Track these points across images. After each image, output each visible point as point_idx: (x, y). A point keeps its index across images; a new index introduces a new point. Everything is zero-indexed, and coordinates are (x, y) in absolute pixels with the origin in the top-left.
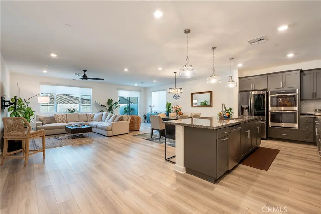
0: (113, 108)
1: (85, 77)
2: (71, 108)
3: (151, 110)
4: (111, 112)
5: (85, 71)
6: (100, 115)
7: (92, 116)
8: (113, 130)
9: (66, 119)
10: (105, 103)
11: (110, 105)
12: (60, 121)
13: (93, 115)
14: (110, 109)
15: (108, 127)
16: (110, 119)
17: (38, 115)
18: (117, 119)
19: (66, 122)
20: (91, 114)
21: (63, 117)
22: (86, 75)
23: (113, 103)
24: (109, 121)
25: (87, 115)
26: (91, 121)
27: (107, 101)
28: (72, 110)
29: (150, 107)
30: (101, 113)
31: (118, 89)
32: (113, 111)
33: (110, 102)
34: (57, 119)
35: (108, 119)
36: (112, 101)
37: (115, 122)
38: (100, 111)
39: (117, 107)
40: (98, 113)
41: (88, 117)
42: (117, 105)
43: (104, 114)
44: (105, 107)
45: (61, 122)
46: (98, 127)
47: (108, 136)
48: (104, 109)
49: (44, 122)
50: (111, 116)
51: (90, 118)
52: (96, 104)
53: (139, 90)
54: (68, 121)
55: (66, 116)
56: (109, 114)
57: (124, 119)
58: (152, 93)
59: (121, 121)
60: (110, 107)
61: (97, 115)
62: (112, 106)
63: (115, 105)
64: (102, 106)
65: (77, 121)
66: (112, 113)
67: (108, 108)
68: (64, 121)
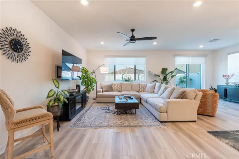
0: (168, 78)
1: (133, 39)
2: (126, 77)
3: (227, 81)
4: (165, 82)
5: (133, 30)
6: (153, 86)
7: (144, 87)
8: (169, 112)
9: (120, 88)
10: (159, 72)
11: (165, 75)
12: (115, 89)
13: (146, 85)
14: (165, 79)
15: (160, 107)
16: (164, 92)
17: (102, 83)
18: (175, 94)
19: (120, 91)
20: (143, 84)
21: (118, 86)
22: (134, 35)
23: (167, 72)
24: (163, 95)
25: (139, 84)
26: (144, 91)
27: (161, 70)
28: (127, 79)
29: (224, 76)
30: (154, 84)
31: (175, 55)
32: (168, 81)
33: (164, 71)
34: (113, 88)
35: (162, 92)
36: (166, 69)
37: (171, 100)
38: (154, 81)
39: (172, 77)
40: (150, 83)
41: (140, 87)
42: (173, 74)
43: (158, 84)
44: (159, 76)
45: (116, 91)
46: (148, 102)
47: (161, 121)
48: (157, 79)
49: (104, 90)
50: (166, 89)
51: (142, 88)
52: (150, 73)
53: (203, 54)
54: (122, 90)
55: (121, 85)
56: (164, 86)
57: (188, 97)
58: (229, 56)
59: (182, 98)
60: (165, 77)
61: (149, 85)
62: (167, 75)
63: (170, 74)
64: (155, 75)
65: (130, 91)
66: (167, 83)
67: (162, 77)
68: (119, 90)
